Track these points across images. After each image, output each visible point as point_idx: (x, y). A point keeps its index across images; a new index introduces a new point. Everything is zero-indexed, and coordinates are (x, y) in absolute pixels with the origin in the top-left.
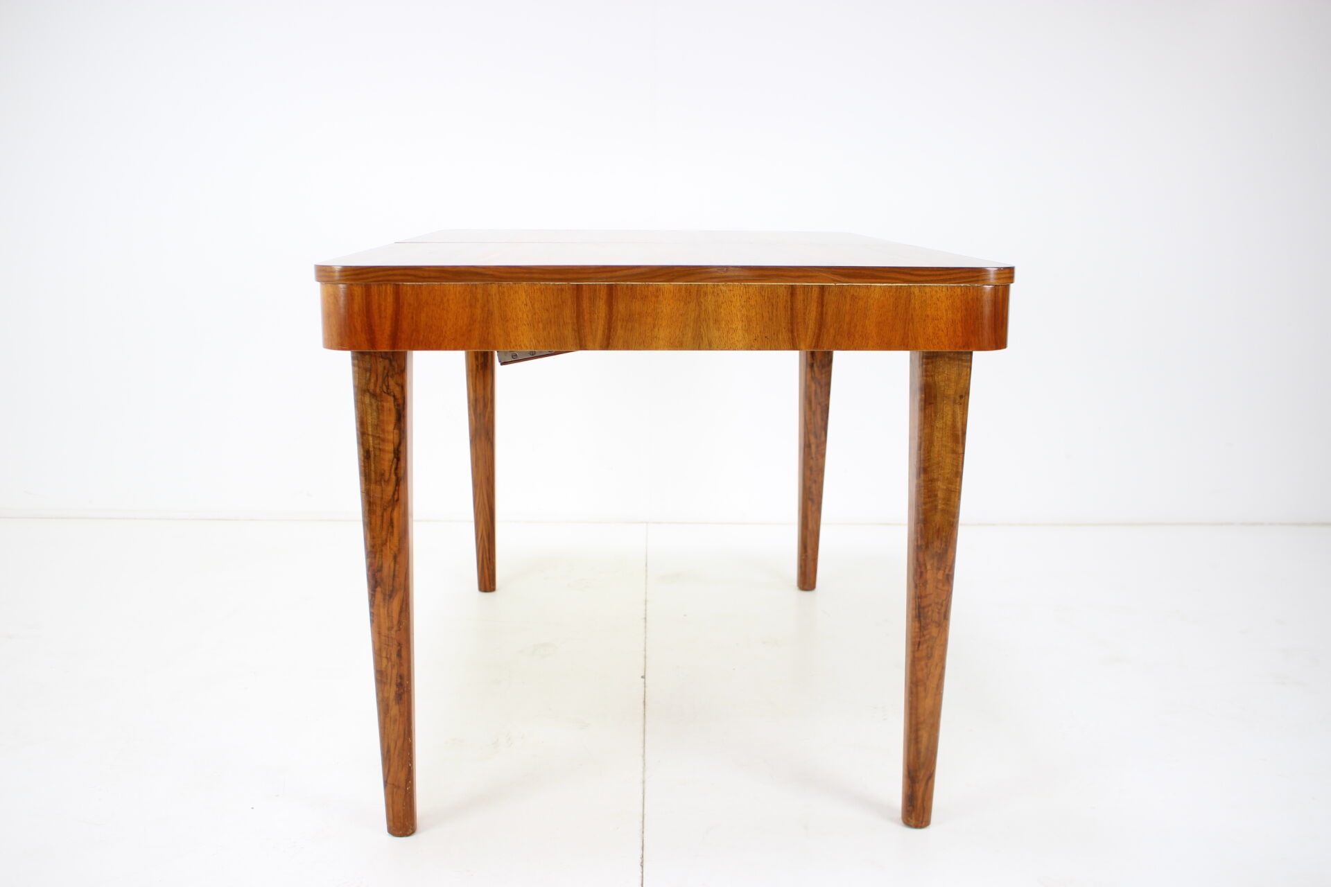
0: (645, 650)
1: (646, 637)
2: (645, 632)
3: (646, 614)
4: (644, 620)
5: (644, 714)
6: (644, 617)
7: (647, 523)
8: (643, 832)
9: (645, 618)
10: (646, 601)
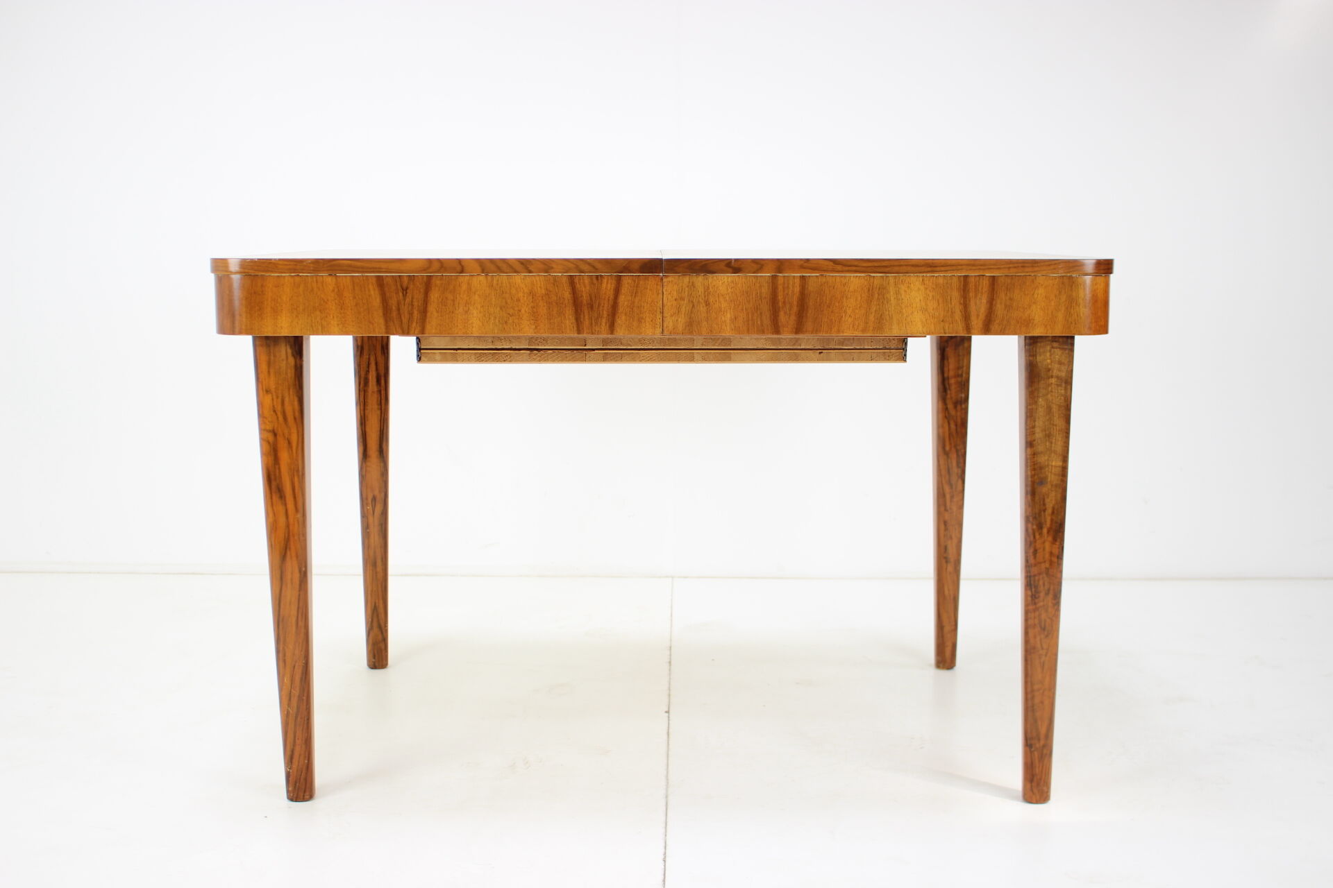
0: (669, 690)
1: (670, 679)
2: (670, 674)
3: (670, 659)
4: (668, 664)
5: (668, 743)
6: (669, 660)
7: (673, 577)
8: (666, 835)
9: (670, 662)
10: (671, 647)
